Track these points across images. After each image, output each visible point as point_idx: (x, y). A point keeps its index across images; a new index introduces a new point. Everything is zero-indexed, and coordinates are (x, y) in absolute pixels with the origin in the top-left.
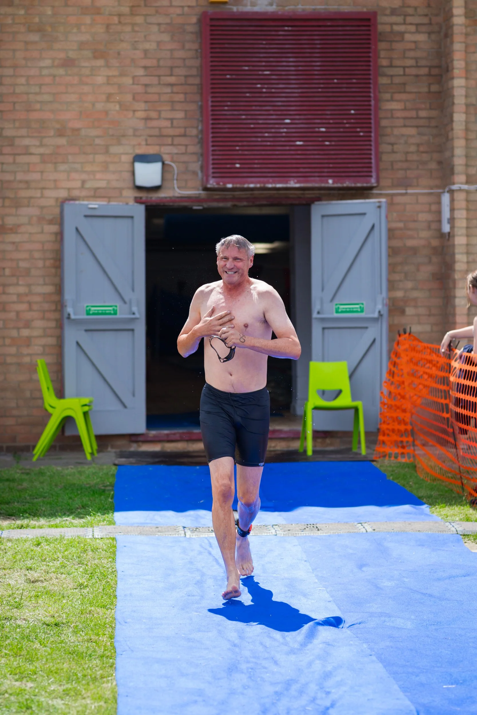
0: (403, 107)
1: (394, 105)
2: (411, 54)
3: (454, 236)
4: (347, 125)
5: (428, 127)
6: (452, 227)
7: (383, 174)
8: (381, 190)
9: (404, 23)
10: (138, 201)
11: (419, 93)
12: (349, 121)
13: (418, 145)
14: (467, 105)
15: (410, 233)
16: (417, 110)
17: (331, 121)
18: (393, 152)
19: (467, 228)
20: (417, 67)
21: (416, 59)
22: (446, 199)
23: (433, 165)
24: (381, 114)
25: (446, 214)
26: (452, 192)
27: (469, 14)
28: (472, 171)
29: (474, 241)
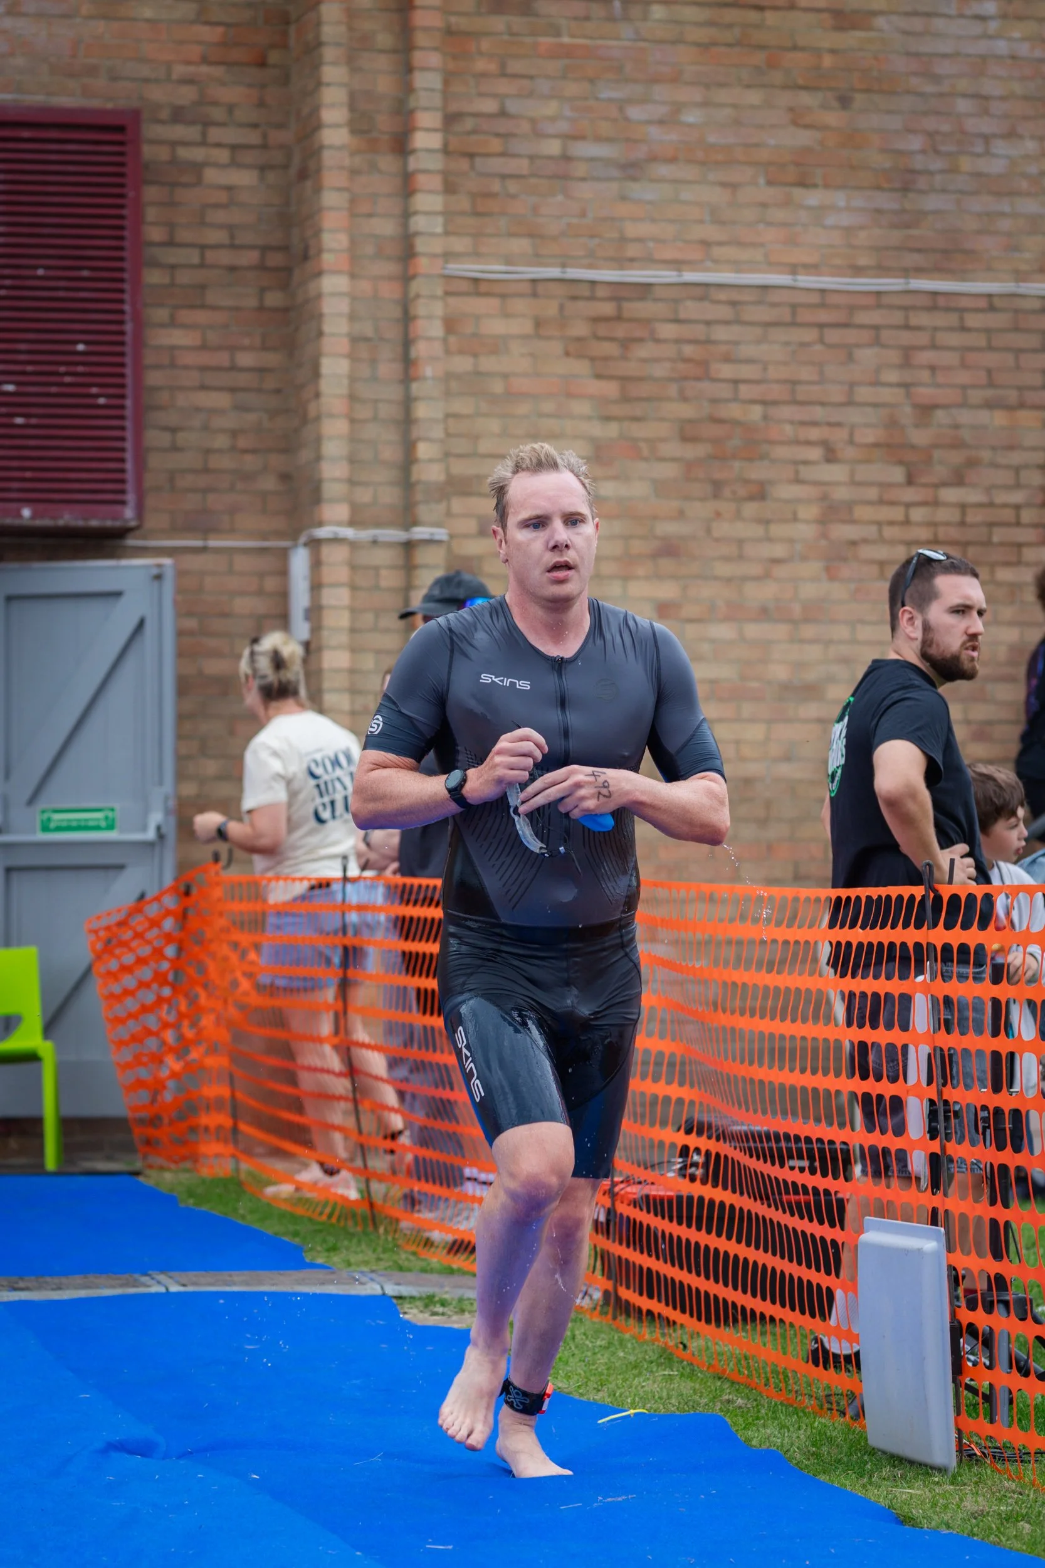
0: (198, 342)
1: (178, 338)
2: (220, 216)
3: (320, 649)
4: (68, 379)
5: (259, 390)
6: (317, 628)
7: (150, 501)
8: (144, 538)
9: (203, 143)
11: (237, 309)
12: (72, 369)
13: (234, 434)
14: (355, 340)
15: (212, 643)
16: (233, 349)
17: (29, 368)
18: (175, 448)
19: (353, 630)
20: (233, 246)
21: (231, 228)
22: (300, 561)
23: (269, 483)
24: (149, 358)
25: (300, 598)
26: (315, 544)
27: (360, 124)
28: (364, 496)
29: (368, 662)
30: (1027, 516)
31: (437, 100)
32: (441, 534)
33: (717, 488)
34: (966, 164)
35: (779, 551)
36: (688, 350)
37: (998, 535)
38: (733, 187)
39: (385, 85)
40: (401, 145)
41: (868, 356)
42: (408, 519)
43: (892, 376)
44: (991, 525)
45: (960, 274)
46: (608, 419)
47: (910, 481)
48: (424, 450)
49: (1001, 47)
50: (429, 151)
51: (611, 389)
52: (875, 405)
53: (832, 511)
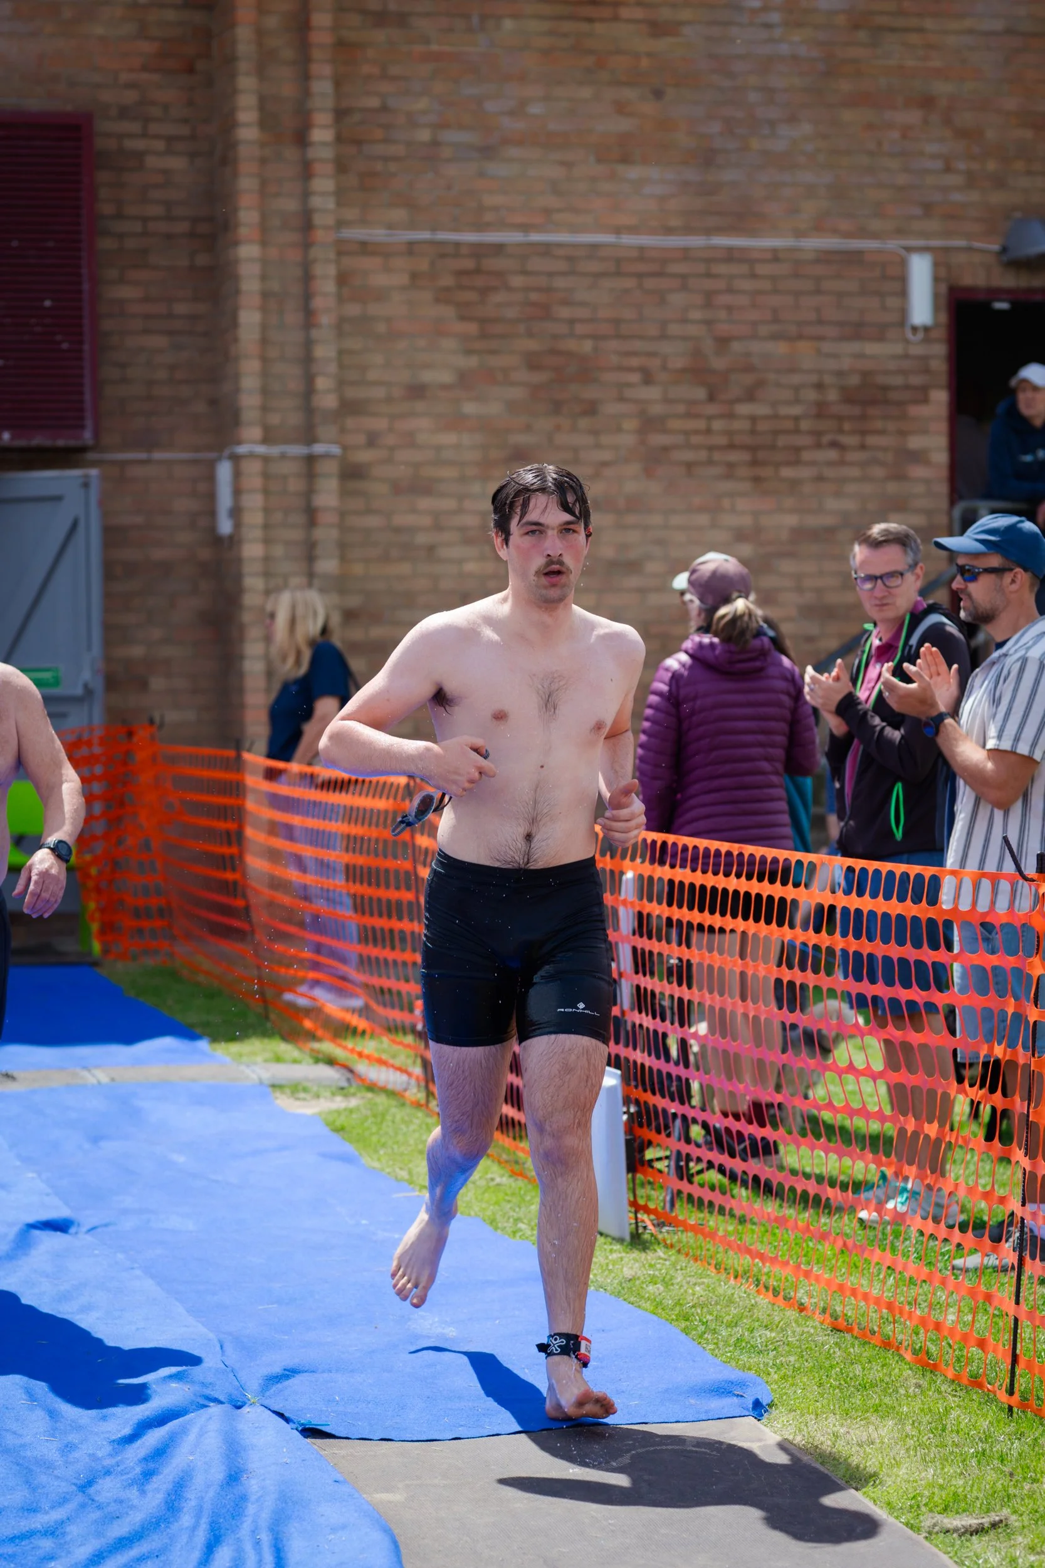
0: (143, 296)
1: (125, 292)
2: (158, 194)
3: (240, 542)
4: (38, 329)
5: (191, 333)
6: (237, 525)
7: (105, 424)
8: (102, 453)
9: (144, 135)
11: (174, 268)
12: (41, 321)
13: (172, 368)
14: (265, 295)
15: (157, 535)
16: (170, 300)
17: (8, 321)
18: (124, 381)
19: (266, 526)
20: (169, 218)
21: (167, 204)
22: (224, 471)
23: (200, 407)
24: (103, 309)
25: (225, 499)
26: (236, 459)
27: (267, 121)
28: (275, 419)
29: (278, 551)
30: (805, 425)
31: (330, 103)
32: (335, 450)
33: (557, 407)
34: (755, 144)
35: (606, 455)
36: (534, 296)
37: (782, 441)
38: (568, 165)
39: (288, 90)
40: (301, 138)
41: (677, 299)
42: (309, 436)
43: (696, 315)
44: (776, 433)
45: (752, 233)
46: (469, 352)
47: (711, 398)
48: (321, 383)
49: (784, 49)
50: (324, 144)
51: (472, 328)
52: (684, 338)
53: (649, 424)
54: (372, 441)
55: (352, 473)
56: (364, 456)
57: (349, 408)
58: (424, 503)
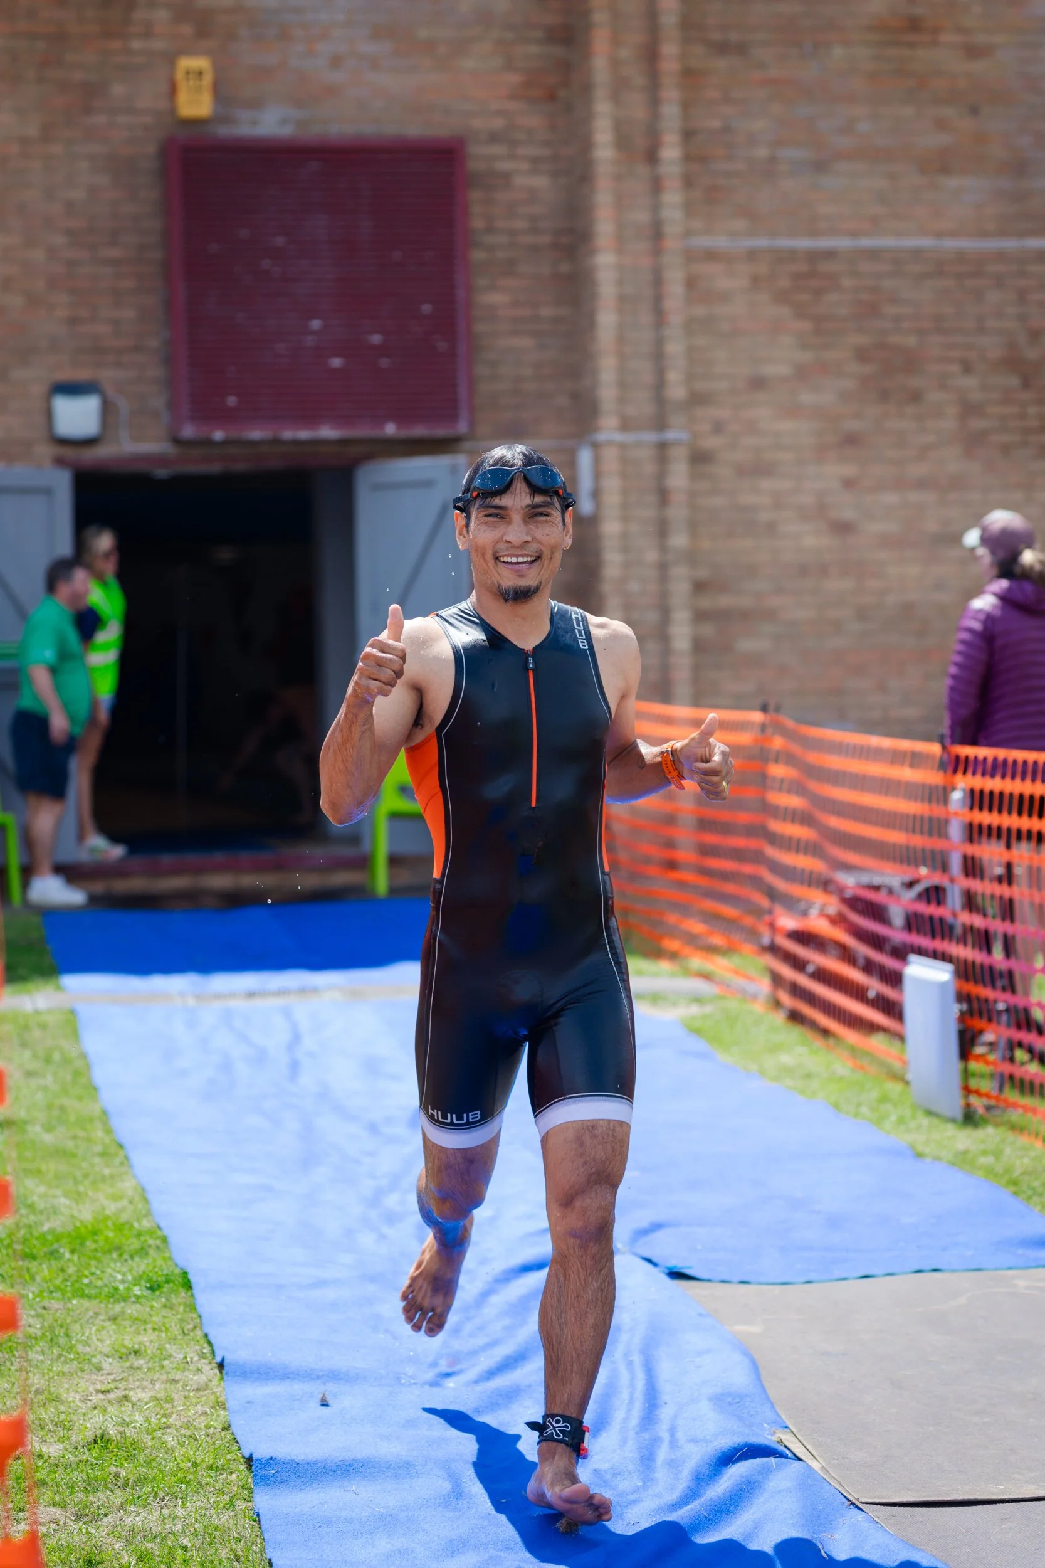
0: (512, 301)
1: (495, 298)
2: (524, 210)
3: (600, 521)
4: (417, 329)
5: (555, 334)
6: (598, 505)
7: (480, 417)
9: (512, 157)
10: (60, 462)
11: (537, 276)
12: (420, 322)
13: (538, 366)
14: (622, 299)
16: (535, 305)
17: (390, 322)
18: (496, 377)
19: (625, 506)
20: (534, 231)
21: (533, 219)
22: (585, 458)
23: (563, 401)
24: (476, 314)
25: (586, 483)
26: (596, 446)
27: (622, 142)
28: (630, 410)
29: (635, 528)
31: (678, 125)
32: (685, 436)
33: (884, 396)
36: (864, 296)
38: (893, 177)
39: (639, 113)
40: (652, 156)
41: (994, 296)
42: (660, 423)
43: (1011, 310)
46: (805, 347)
47: (1026, 385)
48: (672, 376)
50: (673, 161)
51: (806, 326)
52: (1000, 332)
53: (969, 409)
54: (718, 428)
55: (700, 458)
56: (711, 442)
57: (697, 399)
58: (766, 484)
